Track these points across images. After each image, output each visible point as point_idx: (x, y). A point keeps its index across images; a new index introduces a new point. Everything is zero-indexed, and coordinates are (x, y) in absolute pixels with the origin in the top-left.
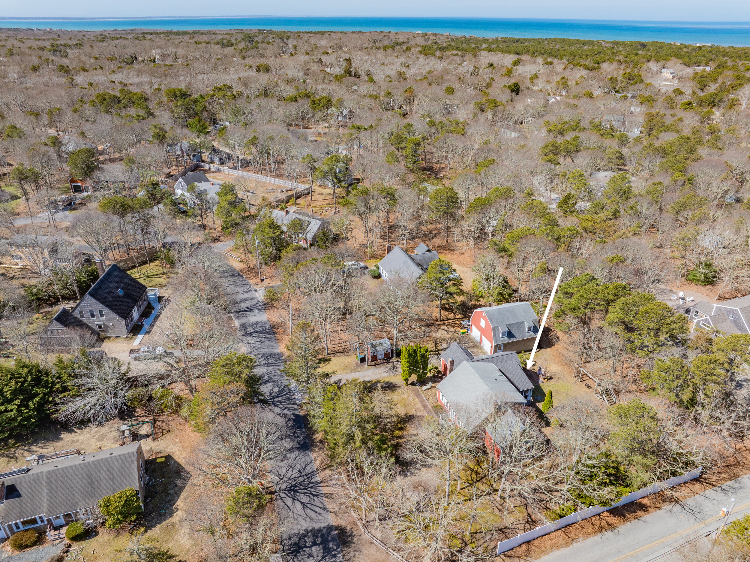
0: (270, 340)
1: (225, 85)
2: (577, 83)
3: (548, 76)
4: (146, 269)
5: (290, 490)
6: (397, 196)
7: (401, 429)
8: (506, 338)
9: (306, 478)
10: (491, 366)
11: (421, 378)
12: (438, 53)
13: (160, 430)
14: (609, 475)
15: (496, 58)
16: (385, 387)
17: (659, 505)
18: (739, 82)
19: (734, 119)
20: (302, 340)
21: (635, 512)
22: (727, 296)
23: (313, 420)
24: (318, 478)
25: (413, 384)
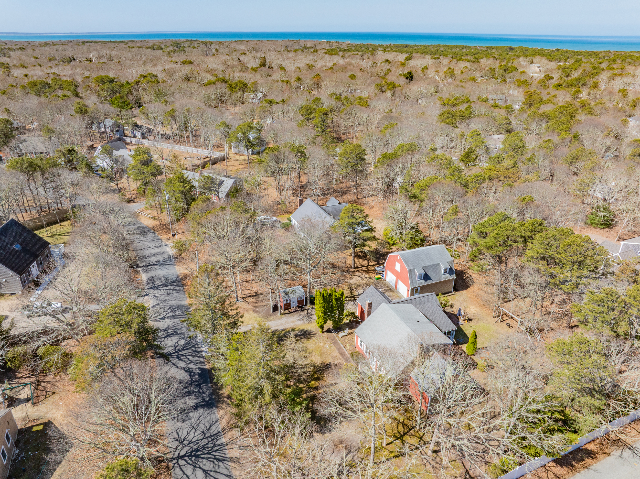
0: (178, 292)
1: (150, 74)
2: (462, 72)
3: (437, 67)
4: (55, 228)
5: (190, 456)
6: (308, 155)
7: (318, 379)
8: (423, 281)
9: (210, 439)
10: (411, 307)
11: (337, 324)
12: (341, 54)
13: (44, 393)
14: (556, 421)
15: (390, 56)
16: (300, 335)
17: (607, 451)
18: (596, 71)
19: (598, 97)
20: (206, 285)
21: (582, 460)
22: (626, 237)
23: (218, 374)
24: (223, 440)
25: (329, 331)
